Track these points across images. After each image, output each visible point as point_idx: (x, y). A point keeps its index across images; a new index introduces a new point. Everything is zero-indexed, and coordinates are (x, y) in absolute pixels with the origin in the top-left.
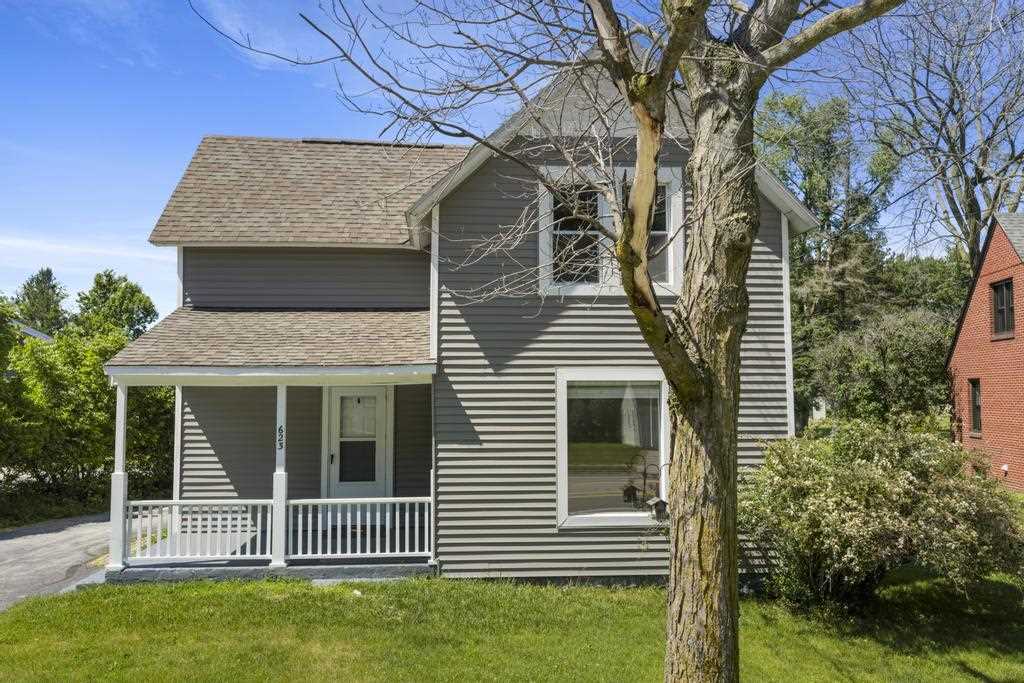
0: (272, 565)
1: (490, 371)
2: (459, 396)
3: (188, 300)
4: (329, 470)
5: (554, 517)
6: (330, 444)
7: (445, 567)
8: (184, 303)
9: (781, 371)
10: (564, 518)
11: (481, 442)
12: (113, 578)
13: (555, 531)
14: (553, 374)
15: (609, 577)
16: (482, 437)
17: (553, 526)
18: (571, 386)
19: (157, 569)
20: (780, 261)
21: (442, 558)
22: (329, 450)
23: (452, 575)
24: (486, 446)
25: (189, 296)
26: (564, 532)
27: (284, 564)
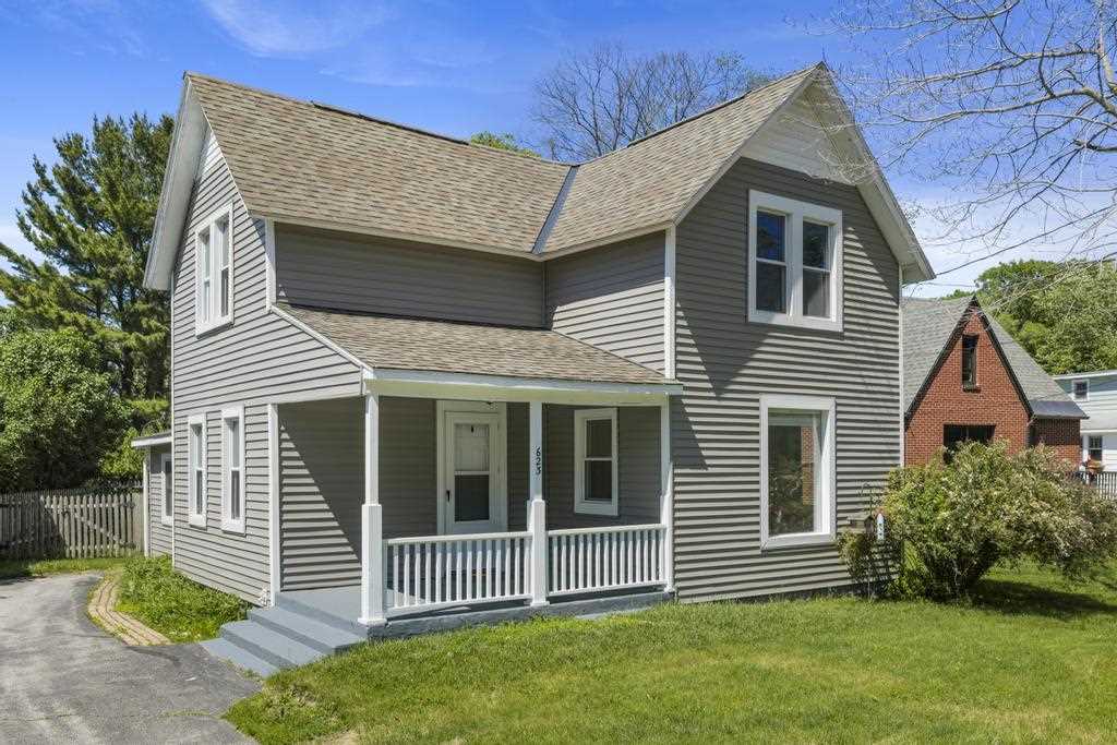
0: (532, 604)
1: (712, 394)
2: (691, 419)
3: (282, 294)
4: (445, 508)
5: (758, 539)
6: (445, 480)
7: (681, 593)
8: (278, 297)
9: (896, 398)
10: (767, 541)
11: (706, 467)
12: (377, 634)
13: (759, 552)
14: (757, 401)
15: (793, 592)
16: (708, 462)
17: (758, 548)
18: (773, 413)
19: (424, 619)
20: (897, 308)
21: (679, 584)
22: (445, 486)
23: (688, 601)
24: (711, 470)
25: (283, 288)
26: (767, 553)
27: (546, 603)
